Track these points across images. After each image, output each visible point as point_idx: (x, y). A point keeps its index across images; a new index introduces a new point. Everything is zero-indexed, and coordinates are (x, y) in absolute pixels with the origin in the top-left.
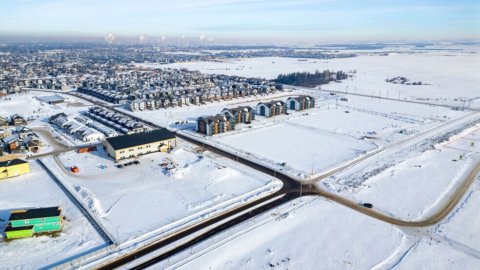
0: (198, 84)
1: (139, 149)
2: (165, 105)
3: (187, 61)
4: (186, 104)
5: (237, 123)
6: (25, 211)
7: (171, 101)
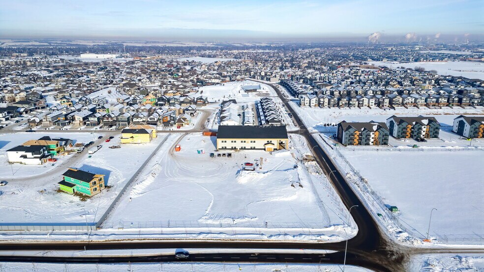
0: (414, 85)
1: (242, 142)
2: (340, 104)
3: (438, 60)
4: (368, 106)
5: (403, 137)
6: (76, 170)
7: (350, 100)
